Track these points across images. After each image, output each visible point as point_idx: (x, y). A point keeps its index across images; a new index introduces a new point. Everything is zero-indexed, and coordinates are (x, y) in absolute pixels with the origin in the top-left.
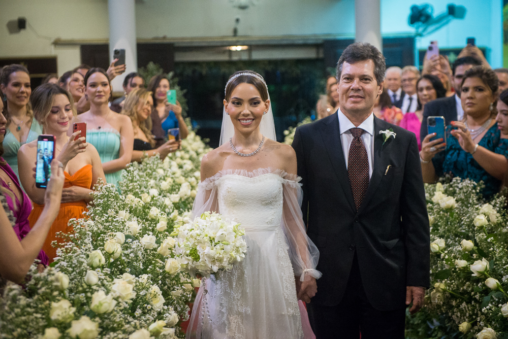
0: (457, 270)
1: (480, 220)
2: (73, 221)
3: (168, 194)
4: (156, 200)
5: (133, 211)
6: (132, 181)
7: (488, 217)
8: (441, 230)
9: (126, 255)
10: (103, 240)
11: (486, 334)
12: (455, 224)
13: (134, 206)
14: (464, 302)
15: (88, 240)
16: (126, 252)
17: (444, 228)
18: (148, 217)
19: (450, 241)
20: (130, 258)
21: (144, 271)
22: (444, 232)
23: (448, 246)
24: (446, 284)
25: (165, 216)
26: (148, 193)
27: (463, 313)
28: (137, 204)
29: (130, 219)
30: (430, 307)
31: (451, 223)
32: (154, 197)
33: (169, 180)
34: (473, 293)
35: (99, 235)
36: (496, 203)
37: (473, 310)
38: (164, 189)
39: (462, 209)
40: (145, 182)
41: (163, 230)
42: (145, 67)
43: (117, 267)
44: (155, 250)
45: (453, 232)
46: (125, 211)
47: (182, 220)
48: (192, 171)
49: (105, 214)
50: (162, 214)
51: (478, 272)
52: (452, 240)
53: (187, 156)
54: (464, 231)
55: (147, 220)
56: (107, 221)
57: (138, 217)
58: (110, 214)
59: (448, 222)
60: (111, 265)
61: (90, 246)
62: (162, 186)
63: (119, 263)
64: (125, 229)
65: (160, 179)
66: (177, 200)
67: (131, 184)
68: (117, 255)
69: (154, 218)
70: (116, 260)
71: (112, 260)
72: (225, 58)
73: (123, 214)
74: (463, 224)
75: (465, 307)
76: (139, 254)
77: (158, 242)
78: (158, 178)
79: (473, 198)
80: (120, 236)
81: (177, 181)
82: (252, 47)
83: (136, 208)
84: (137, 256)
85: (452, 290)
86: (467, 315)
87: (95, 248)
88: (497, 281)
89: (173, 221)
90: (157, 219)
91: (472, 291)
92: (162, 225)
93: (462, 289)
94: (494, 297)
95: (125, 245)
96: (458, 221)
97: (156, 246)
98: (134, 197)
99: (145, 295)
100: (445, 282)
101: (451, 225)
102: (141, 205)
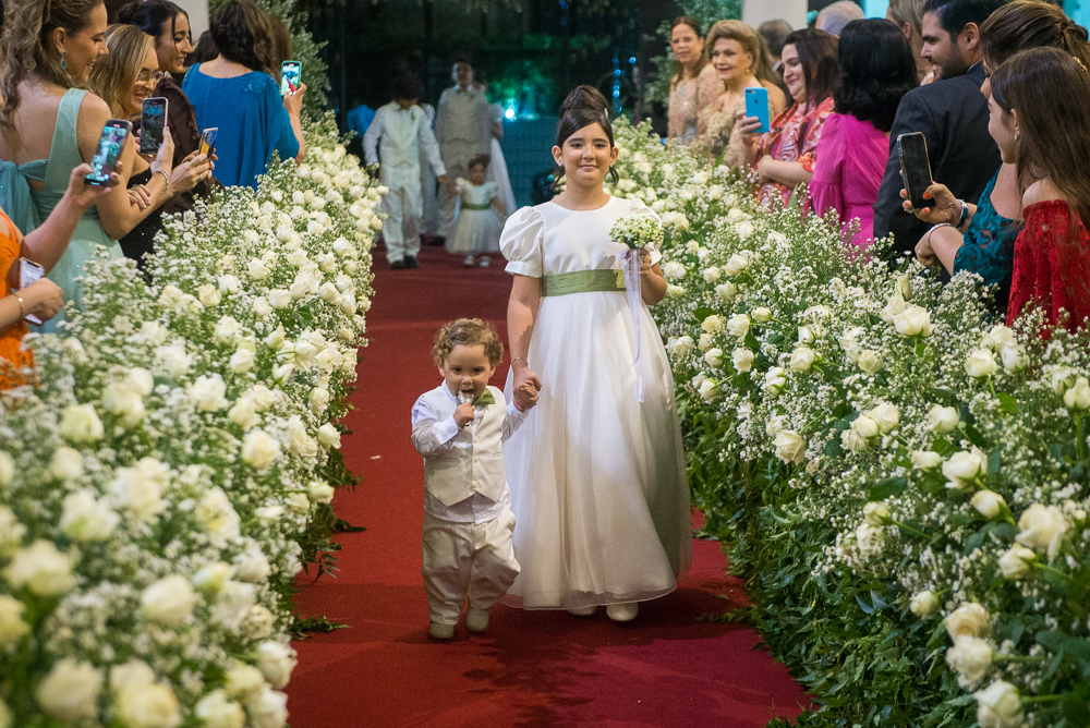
0: (919, 475)
1: (980, 361)
2: (33, 339)
3: (266, 290)
4: (234, 302)
5: (177, 325)
7: (999, 355)
8: (894, 385)
9: (155, 423)
10: (99, 386)
11: (966, 617)
12: (926, 371)
13: (178, 311)
14: (929, 549)
15: (66, 383)
16: (156, 415)
17: (901, 380)
18: (214, 340)
19: (911, 411)
20: (163, 428)
21: (195, 460)
22: (902, 390)
23: (904, 419)
24: (893, 509)
25: (252, 338)
26: (216, 285)
27: (925, 572)
28: (185, 307)
29: (168, 342)
30: (856, 561)
31: (918, 369)
32: (229, 293)
33: (270, 255)
34: (948, 528)
35: (90, 375)
36: (1024, 324)
37: (948, 568)
39: (947, 338)
40: (209, 259)
41: (244, 369)
43: (131, 447)
44: (224, 413)
45: (919, 390)
46: (156, 323)
48: (327, 237)
49: (108, 329)
50: (244, 334)
51: (960, 478)
52: (917, 407)
53: (320, 202)
54: (945, 388)
55: (210, 346)
56: (112, 343)
57: (188, 338)
58: (119, 327)
59: (910, 366)
60: (116, 443)
61: (69, 395)
62: (251, 269)
63: (136, 438)
64: (155, 362)
66: (286, 303)
67: (176, 262)
68: (131, 420)
69: (227, 341)
70: (129, 433)
71: (119, 431)
73: (154, 331)
74: (946, 372)
75: (930, 561)
76: (185, 420)
77: (232, 395)
79: (972, 313)
80: (141, 379)
81: (291, 259)
83: (184, 318)
84: (177, 425)
85: (906, 522)
86: (934, 577)
87: (83, 400)
88: (1000, 498)
89: (272, 351)
90: (233, 345)
91: (948, 521)
92: (243, 358)
93: (926, 517)
94: (991, 535)
95: (154, 399)
96: (932, 364)
97: (225, 404)
98: (179, 292)
99: (192, 511)
100: (890, 504)
101: (916, 373)
102: (196, 311)
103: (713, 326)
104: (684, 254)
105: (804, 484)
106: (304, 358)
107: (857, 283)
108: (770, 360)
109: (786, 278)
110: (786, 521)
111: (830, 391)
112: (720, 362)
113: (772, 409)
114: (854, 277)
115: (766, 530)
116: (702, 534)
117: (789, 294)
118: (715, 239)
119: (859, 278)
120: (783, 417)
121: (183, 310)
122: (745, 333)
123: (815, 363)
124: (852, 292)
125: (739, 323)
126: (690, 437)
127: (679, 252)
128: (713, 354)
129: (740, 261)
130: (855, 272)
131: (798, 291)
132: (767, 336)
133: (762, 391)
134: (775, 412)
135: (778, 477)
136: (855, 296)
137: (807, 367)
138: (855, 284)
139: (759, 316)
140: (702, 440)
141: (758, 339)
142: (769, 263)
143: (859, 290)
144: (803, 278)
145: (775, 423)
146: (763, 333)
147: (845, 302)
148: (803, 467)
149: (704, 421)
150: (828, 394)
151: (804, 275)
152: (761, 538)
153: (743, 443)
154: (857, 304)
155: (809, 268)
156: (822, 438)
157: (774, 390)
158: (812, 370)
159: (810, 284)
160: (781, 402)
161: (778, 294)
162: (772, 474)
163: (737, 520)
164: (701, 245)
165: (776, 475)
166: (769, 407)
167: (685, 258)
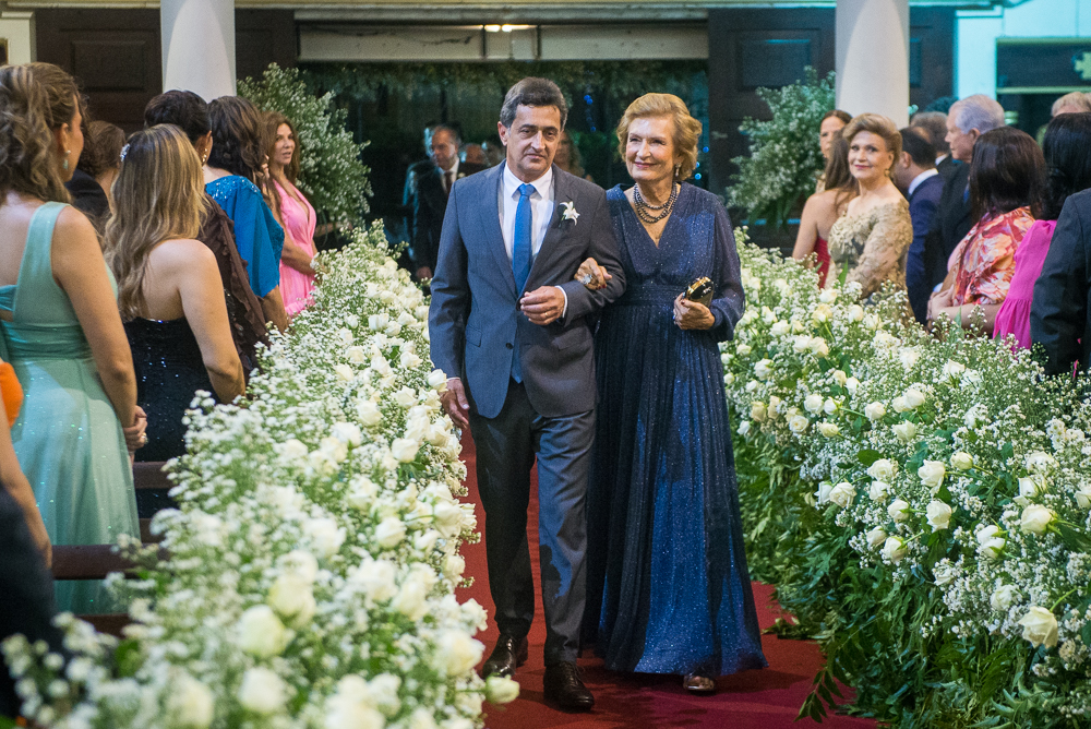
3: (380, 438)
5: (310, 490)
6: (291, 402)
13: (309, 472)
18: (344, 504)
28: (318, 468)
29: (307, 513)
38: (369, 423)
41: (393, 543)
42: (259, 77)
46: (289, 488)
47: (430, 513)
57: (321, 505)
62: (360, 413)
65: (354, 393)
66: (410, 456)
67: (291, 410)
69: (360, 504)
72: (470, 54)
73: (288, 500)
78: (347, 391)
82: (542, 27)
83: (316, 481)
90: (372, 511)
97: (390, 589)
98: (303, 447)
102: (331, 472)
103: (884, 472)
104: (824, 386)
105: (1051, 670)
106: (445, 523)
107: (1072, 424)
108: (972, 514)
109: (982, 418)
110: (1009, 710)
111: (1084, 559)
112: (907, 516)
113: (996, 577)
114: (1067, 417)
115: (956, 713)
116: (854, 710)
117: (989, 435)
118: (861, 368)
119: (1075, 418)
120: (1010, 587)
121: (315, 471)
122: (940, 484)
123: (1050, 523)
124: (1074, 436)
125: (932, 471)
126: (832, 595)
127: (820, 383)
128: (898, 507)
129: (914, 396)
130: (1068, 410)
131: (1001, 434)
132: (960, 485)
133: (978, 555)
134: (999, 581)
135: (974, 651)
136: (1079, 440)
137: (1042, 529)
138: (1068, 425)
139: (960, 462)
140: (849, 598)
141: (950, 489)
142: (948, 397)
143: (1078, 434)
144: (1011, 418)
145: (1002, 595)
146: (956, 481)
147: (1066, 447)
148: (1054, 652)
149: (855, 578)
150: (1082, 563)
151: (1010, 415)
152: (950, 720)
153: (951, 615)
154: (1084, 451)
155: (1014, 406)
156: (1080, 618)
157: (992, 553)
158: (1048, 530)
159: (1018, 425)
160: (1007, 567)
161: (972, 436)
162: (967, 647)
163: (903, 695)
164: (849, 374)
165: (972, 648)
166: (993, 575)
167: (827, 390)
